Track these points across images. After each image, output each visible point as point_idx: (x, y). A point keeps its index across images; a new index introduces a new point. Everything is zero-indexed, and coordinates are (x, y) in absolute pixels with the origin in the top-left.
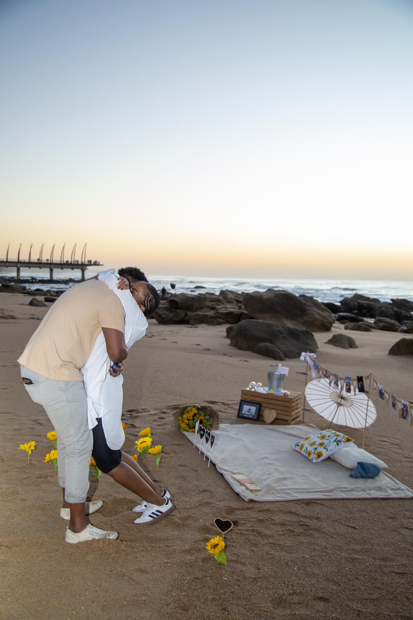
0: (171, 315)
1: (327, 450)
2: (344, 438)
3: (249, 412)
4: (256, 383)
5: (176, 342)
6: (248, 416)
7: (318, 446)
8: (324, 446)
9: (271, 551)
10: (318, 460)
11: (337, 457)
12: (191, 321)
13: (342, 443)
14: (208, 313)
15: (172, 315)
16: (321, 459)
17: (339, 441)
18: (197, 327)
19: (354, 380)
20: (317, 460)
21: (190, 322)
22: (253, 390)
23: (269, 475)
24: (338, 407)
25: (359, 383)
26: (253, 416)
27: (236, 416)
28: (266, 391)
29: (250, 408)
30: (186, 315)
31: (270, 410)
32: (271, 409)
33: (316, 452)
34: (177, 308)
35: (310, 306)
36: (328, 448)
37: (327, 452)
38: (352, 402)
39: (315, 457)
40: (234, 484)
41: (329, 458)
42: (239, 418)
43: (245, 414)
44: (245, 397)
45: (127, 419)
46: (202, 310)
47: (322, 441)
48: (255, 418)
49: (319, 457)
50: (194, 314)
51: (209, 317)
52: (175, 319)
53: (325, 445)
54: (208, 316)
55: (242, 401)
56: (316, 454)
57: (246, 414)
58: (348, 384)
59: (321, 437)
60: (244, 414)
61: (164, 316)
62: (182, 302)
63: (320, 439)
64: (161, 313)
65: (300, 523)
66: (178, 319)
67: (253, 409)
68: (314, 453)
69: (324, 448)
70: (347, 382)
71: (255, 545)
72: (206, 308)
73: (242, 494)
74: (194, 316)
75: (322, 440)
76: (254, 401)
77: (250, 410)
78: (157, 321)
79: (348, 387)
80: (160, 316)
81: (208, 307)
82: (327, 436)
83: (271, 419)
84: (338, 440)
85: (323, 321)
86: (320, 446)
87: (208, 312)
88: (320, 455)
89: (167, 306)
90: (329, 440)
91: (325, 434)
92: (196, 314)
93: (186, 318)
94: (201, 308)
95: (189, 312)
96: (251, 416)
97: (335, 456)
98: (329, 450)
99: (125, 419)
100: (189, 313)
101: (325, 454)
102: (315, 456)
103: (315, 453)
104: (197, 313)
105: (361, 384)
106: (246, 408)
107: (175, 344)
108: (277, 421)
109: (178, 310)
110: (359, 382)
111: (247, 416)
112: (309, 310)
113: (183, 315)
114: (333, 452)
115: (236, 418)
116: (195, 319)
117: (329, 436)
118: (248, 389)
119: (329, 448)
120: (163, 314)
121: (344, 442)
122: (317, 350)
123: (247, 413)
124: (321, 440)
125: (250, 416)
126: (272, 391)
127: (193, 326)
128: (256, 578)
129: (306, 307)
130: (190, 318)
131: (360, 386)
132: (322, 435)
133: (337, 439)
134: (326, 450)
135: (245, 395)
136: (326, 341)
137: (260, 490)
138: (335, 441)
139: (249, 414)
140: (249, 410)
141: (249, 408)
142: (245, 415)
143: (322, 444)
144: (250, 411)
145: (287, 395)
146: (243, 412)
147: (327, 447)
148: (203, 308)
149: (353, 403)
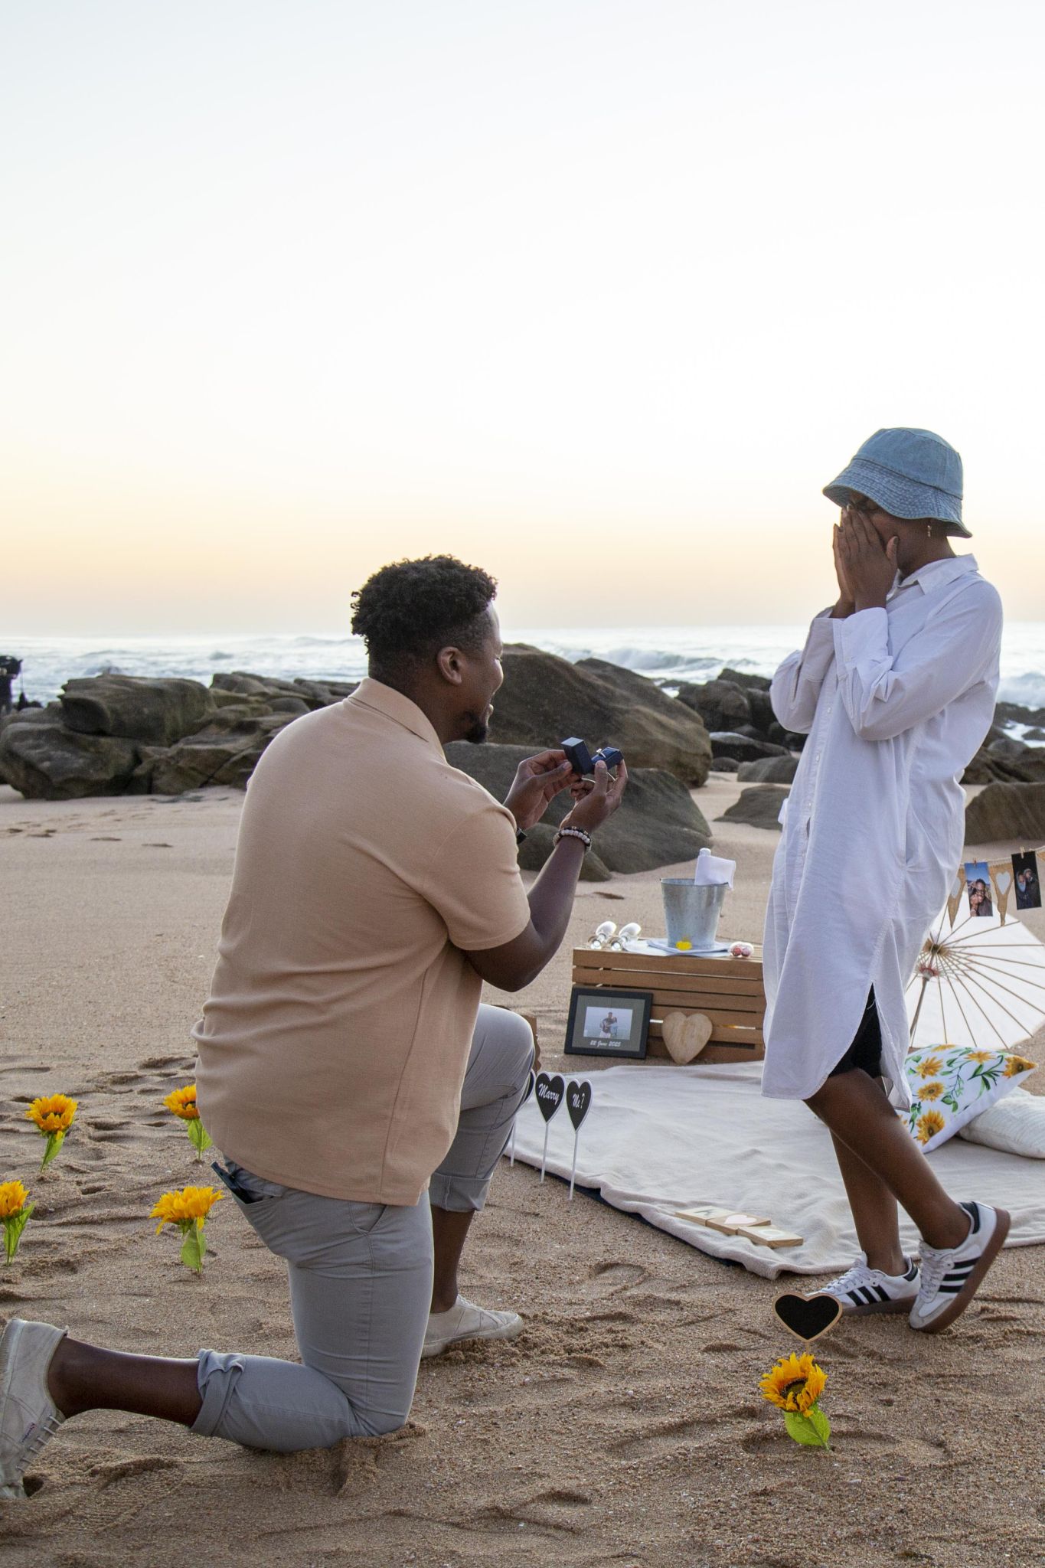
0: (77, 762)
1: (956, 1108)
2: (1005, 1062)
3: (607, 1030)
4: (620, 926)
5: (165, 846)
6: (605, 1044)
7: (922, 1097)
8: (941, 1096)
9: (947, 1396)
10: (928, 1143)
11: (988, 1129)
12: (161, 781)
13: (1001, 1079)
14: (227, 747)
15: (81, 761)
16: (941, 1136)
17: (990, 1073)
18: (197, 799)
19: (1000, 868)
20: (925, 1142)
21: (157, 783)
22: (616, 948)
23: (801, 1196)
24: (925, 980)
25: (1021, 878)
26: (623, 1042)
27: (563, 1052)
28: (665, 950)
29: (611, 1014)
30: (137, 759)
31: (687, 1016)
32: (690, 1009)
33: (919, 1117)
34: (102, 733)
35: (627, 700)
36: (957, 1100)
37: (956, 1113)
38: (972, 958)
39: (918, 1134)
40: (702, 1233)
41: (958, 1138)
42: (573, 1057)
43: (594, 1039)
44: (589, 976)
45: (161, 1088)
46: (199, 737)
47: (930, 1080)
48: (636, 1047)
49: (931, 1132)
50: (172, 751)
51: (235, 758)
52: (96, 776)
53: (945, 1091)
54: (230, 755)
55: (576, 993)
56: (920, 1125)
57: (598, 1039)
58: (980, 886)
59: (921, 1071)
60: (590, 1039)
61: (47, 764)
62: (118, 706)
63: (920, 1077)
64: (34, 754)
65: (983, 1316)
66: (107, 776)
67: (625, 1017)
68: (912, 1120)
69: (943, 1101)
70: (974, 879)
71: (881, 1387)
72: (213, 729)
73: (750, 1258)
74: (172, 758)
75: (928, 1077)
76: (627, 990)
77: (610, 1020)
78: (15, 788)
79: (978, 898)
80: (30, 766)
81: (222, 723)
82: (944, 1064)
83: (696, 1046)
84: (985, 1069)
85: (678, 750)
86: (929, 1097)
87: (227, 741)
88: (935, 1127)
89: (58, 725)
90: (955, 1073)
91: (934, 1059)
92: (181, 752)
93: (139, 771)
94: (195, 729)
95: (148, 745)
96: (617, 1045)
97: (979, 1125)
98: (961, 1106)
99: (156, 1090)
100: (149, 749)
101: (950, 1125)
102: (920, 1132)
103: (916, 1122)
104: (181, 745)
105: (1026, 879)
106: (595, 1015)
107: (162, 849)
108: (715, 1051)
109: (103, 740)
110: (1021, 873)
111: (601, 1044)
112: (623, 712)
113: (126, 758)
114: (972, 1111)
115: (563, 1055)
116: (180, 771)
117: (950, 1063)
118: (596, 946)
119: (962, 1101)
120: (42, 760)
121: (1005, 1074)
122: (711, 839)
123: (602, 1035)
124: (923, 1077)
125: (611, 1044)
126: (684, 948)
127: (179, 797)
128: (950, 1466)
129: (611, 704)
130: (155, 768)
131: (1023, 888)
132: (923, 1061)
133: (981, 1066)
134: (952, 1106)
135: (586, 967)
136: (721, 813)
137: (798, 1240)
138: (975, 1075)
139: (608, 1036)
140: (606, 1024)
141: (607, 1016)
142: (593, 1043)
143: (932, 1091)
144: (612, 1025)
145: (746, 955)
146: (586, 1034)
147: (955, 1097)
148: (204, 726)
149: (972, 962)
